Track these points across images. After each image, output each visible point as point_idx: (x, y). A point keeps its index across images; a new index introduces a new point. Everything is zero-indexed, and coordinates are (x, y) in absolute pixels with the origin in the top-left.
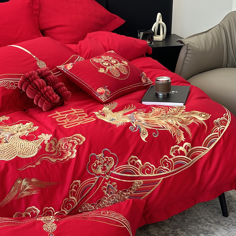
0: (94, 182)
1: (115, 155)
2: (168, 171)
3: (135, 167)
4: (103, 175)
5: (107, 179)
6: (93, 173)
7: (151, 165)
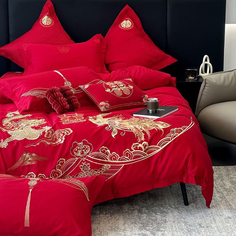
0: (74, 161)
1: (91, 145)
2: (129, 160)
3: (105, 155)
4: (81, 157)
5: (84, 160)
6: (75, 155)
7: (117, 155)
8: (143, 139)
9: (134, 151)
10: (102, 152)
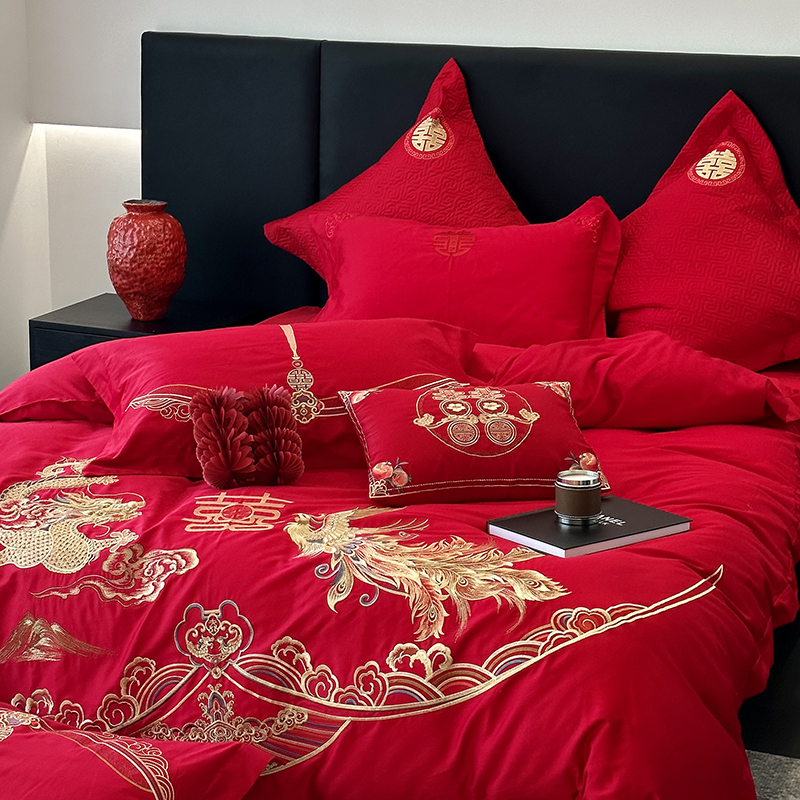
0: (185, 674)
1: (246, 624)
2: (369, 704)
3: (292, 668)
5: (215, 677)
7: (333, 677)
8: (438, 631)
9: (395, 672)
10: (281, 656)
